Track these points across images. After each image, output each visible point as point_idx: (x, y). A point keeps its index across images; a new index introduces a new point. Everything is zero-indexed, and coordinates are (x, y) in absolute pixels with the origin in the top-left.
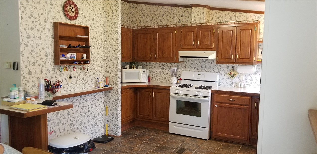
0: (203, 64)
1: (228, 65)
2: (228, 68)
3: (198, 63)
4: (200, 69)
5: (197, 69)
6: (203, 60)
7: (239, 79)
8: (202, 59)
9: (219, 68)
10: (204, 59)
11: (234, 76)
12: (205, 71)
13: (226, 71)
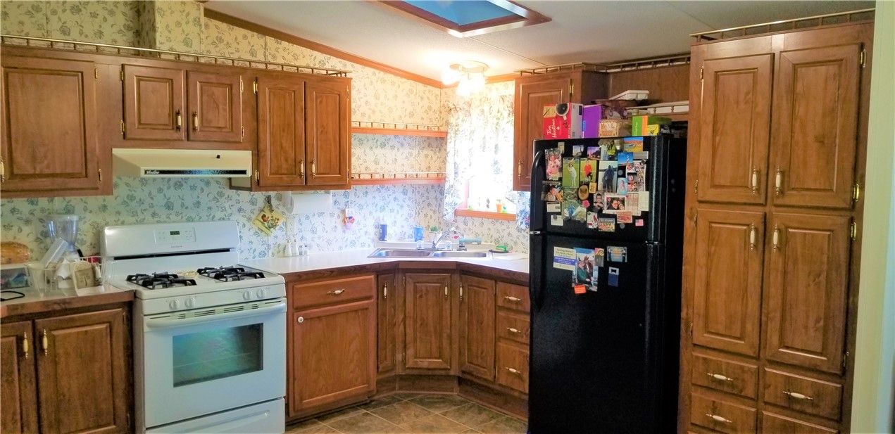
0: (172, 193)
1: (254, 195)
2: (253, 203)
3: (154, 192)
4: (163, 213)
5: (154, 215)
6: (172, 183)
7: (284, 233)
8: (169, 179)
9: (227, 205)
10: (178, 178)
11: (273, 226)
12: (182, 217)
13: (248, 214)
